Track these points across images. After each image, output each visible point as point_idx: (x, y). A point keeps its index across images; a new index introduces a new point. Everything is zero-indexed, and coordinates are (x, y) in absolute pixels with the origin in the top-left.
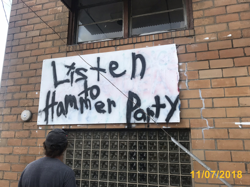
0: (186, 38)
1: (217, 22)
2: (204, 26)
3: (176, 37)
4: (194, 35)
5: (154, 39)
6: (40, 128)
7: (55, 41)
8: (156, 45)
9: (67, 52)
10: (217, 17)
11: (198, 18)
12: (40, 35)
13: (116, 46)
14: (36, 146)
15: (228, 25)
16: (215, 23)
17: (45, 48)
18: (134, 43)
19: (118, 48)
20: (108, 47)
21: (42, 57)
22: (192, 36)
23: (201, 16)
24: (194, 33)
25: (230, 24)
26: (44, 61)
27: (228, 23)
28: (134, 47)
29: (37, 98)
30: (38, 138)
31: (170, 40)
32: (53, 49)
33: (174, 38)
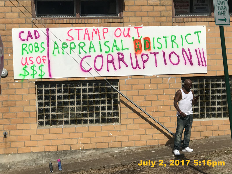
0: (118, 23)
1: (136, 16)
2: (129, 17)
3: (112, 23)
5: (98, 22)
6: (17, 81)
8: (100, 26)
9: (33, 24)
10: (136, 12)
12: (5, 6)
13: (72, 23)
14: (15, 94)
18: (85, 23)
19: (74, 25)
20: (67, 23)
22: (122, 23)
23: (127, 10)
27: (141, 17)
29: (11, 59)
30: (16, 88)
31: (109, 24)
32: (20, 20)
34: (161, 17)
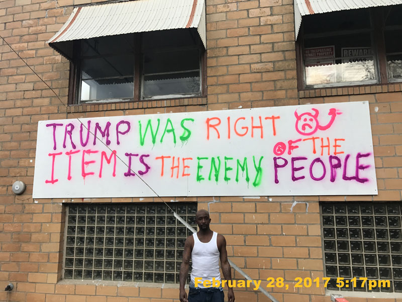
0: (198, 106)
1: (230, 92)
2: (217, 94)
3: (188, 105)
4: (206, 104)
5: (165, 106)
6: (36, 202)
7: (53, 99)
8: (168, 112)
9: (68, 113)
10: (231, 86)
11: (212, 85)
12: (33, 90)
13: (124, 109)
14: (32, 222)
15: (239, 95)
16: (228, 92)
17: (41, 106)
18: (145, 108)
19: (127, 112)
20: (116, 110)
21: (37, 117)
22: (204, 105)
23: (214, 83)
24: (207, 101)
25: (241, 95)
26: (39, 122)
27: (239, 93)
28: (145, 112)
29: (31, 167)
30: (34, 213)
31: (183, 108)
32: (50, 108)
33: (186, 106)
34: (275, 90)
